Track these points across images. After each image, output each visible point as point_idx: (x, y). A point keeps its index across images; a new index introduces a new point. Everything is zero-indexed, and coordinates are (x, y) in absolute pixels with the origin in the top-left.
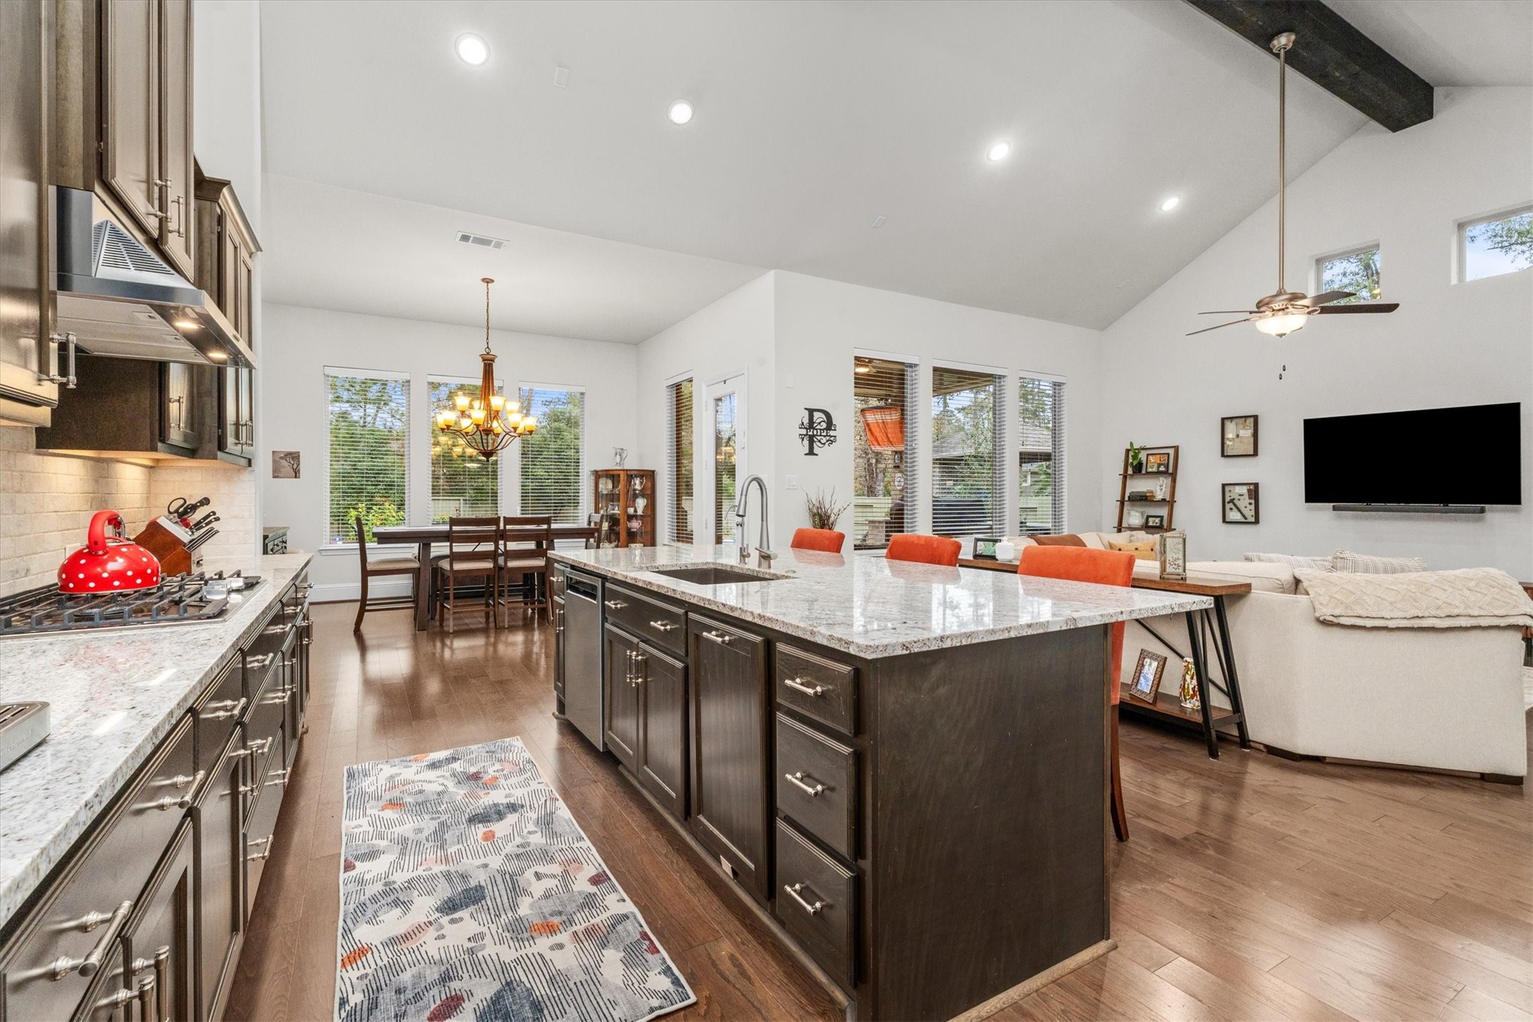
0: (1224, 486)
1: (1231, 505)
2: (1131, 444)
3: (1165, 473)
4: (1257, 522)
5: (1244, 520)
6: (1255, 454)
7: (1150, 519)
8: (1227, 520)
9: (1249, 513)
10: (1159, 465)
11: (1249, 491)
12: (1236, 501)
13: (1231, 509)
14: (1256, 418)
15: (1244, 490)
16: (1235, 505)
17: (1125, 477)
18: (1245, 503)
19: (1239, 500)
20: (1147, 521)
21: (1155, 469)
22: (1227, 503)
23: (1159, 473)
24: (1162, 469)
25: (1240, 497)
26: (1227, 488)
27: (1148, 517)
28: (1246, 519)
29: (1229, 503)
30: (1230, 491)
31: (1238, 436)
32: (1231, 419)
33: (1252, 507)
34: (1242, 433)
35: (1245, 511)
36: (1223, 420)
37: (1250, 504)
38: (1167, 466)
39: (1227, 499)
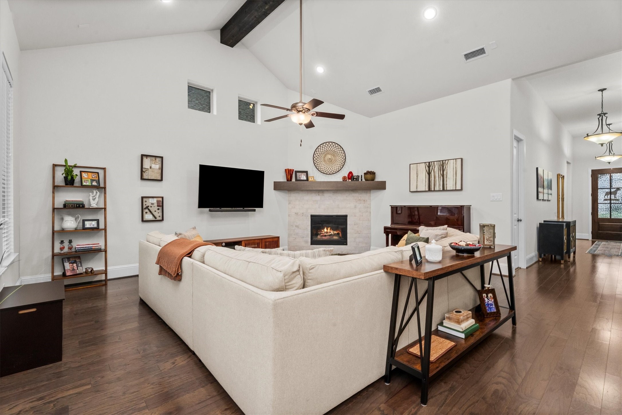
0: (142, 198)
1: (147, 210)
2: (66, 161)
3: (98, 187)
4: (163, 220)
5: (154, 219)
6: (161, 180)
7: (86, 223)
8: (144, 220)
9: (158, 214)
10: (92, 181)
11: (158, 201)
12: (149, 208)
13: (146, 213)
14: (162, 158)
15: (155, 201)
16: (149, 209)
17: (55, 188)
18: (154, 208)
19: (151, 207)
20: (84, 224)
21: (89, 183)
22: (144, 208)
23: (92, 187)
24: (94, 183)
25: (151, 205)
26: (144, 200)
27: (84, 221)
28: (156, 218)
29: (145, 209)
30: (146, 201)
31: (151, 167)
32: (147, 156)
33: (160, 211)
34: (153, 166)
35: (156, 214)
36: (142, 156)
37: (158, 209)
38: (98, 182)
39: (144, 207)
